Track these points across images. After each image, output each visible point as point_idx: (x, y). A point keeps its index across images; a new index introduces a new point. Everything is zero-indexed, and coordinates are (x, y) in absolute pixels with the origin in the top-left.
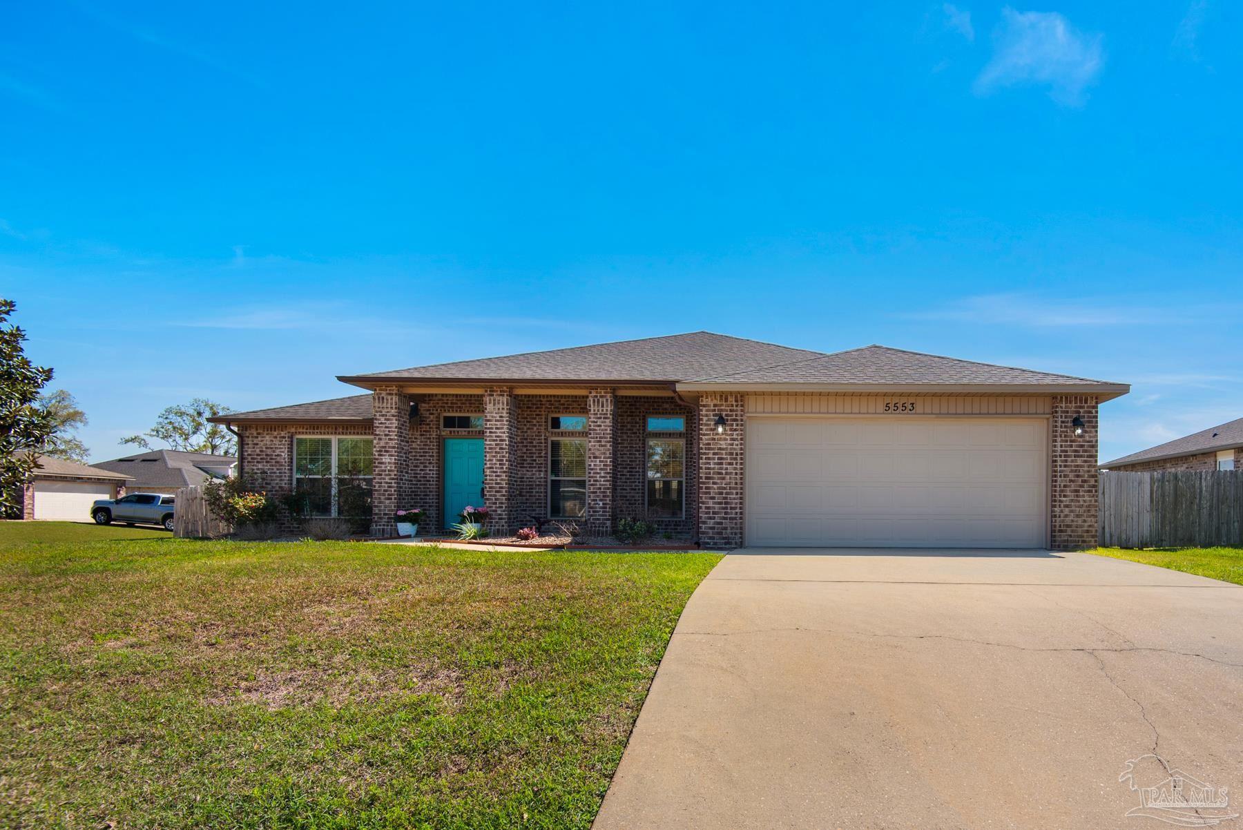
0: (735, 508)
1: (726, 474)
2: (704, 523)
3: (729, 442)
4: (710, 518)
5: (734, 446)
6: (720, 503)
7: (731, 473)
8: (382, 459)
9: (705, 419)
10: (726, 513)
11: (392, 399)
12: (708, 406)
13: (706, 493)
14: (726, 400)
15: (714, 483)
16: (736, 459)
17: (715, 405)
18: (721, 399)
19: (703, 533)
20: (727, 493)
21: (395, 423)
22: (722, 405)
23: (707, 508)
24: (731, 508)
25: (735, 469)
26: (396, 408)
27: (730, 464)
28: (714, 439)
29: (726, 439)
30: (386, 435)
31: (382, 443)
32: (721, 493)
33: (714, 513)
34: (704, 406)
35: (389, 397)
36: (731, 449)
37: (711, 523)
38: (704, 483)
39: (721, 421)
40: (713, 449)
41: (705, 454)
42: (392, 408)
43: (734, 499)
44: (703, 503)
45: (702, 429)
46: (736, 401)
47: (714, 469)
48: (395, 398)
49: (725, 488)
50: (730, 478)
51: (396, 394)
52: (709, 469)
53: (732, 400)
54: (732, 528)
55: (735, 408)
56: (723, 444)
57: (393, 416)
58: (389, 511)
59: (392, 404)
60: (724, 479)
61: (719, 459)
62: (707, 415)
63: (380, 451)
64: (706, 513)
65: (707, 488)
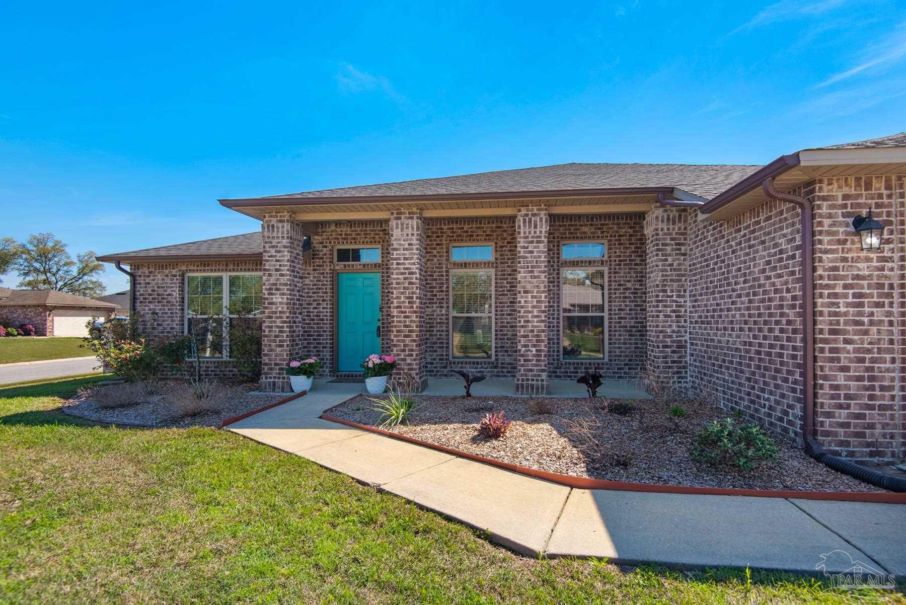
0: (891, 388)
1: (871, 323)
2: (829, 415)
3: (875, 264)
4: (840, 407)
5: (886, 272)
6: (859, 379)
7: (880, 322)
8: (272, 299)
9: (827, 222)
10: (871, 397)
11: (283, 227)
12: (833, 197)
13: (832, 360)
14: (868, 186)
15: (846, 341)
16: (889, 295)
17: (846, 197)
18: (858, 185)
19: (827, 434)
20: (873, 360)
21: (287, 255)
22: (859, 196)
23: (832, 387)
24: (882, 388)
26: (288, 238)
27: (878, 305)
28: (845, 260)
29: (868, 260)
30: (277, 270)
31: (272, 280)
32: (862, 360)
33: (848, 397)
34: (824, 199)
35: (280, 225)
36: (879, 277)
37: (842, 415)
38: (826, 341)
39: (862, 223)
40: (844, 278)
41: (827, 286)
42: (283, 237)
43: (888, 370)
44: (825, 378)
45: (820, 242)
46: (888, 187)
47: (846, 314)
48: (287, 226)
49: (869, 351)
50: (879, 332)
51: (288, 221)
53: (878, 186)
54: (885, 425)
55: (885, 201)
56: (863, 268)
57: (285, 247)
58: (281, 360)
59: (283, 233)
60: (866, 333)
61: (855, 296)
62: (830, 216)
63: (270, 289)
64: (833, 397)
65: (832, 350)
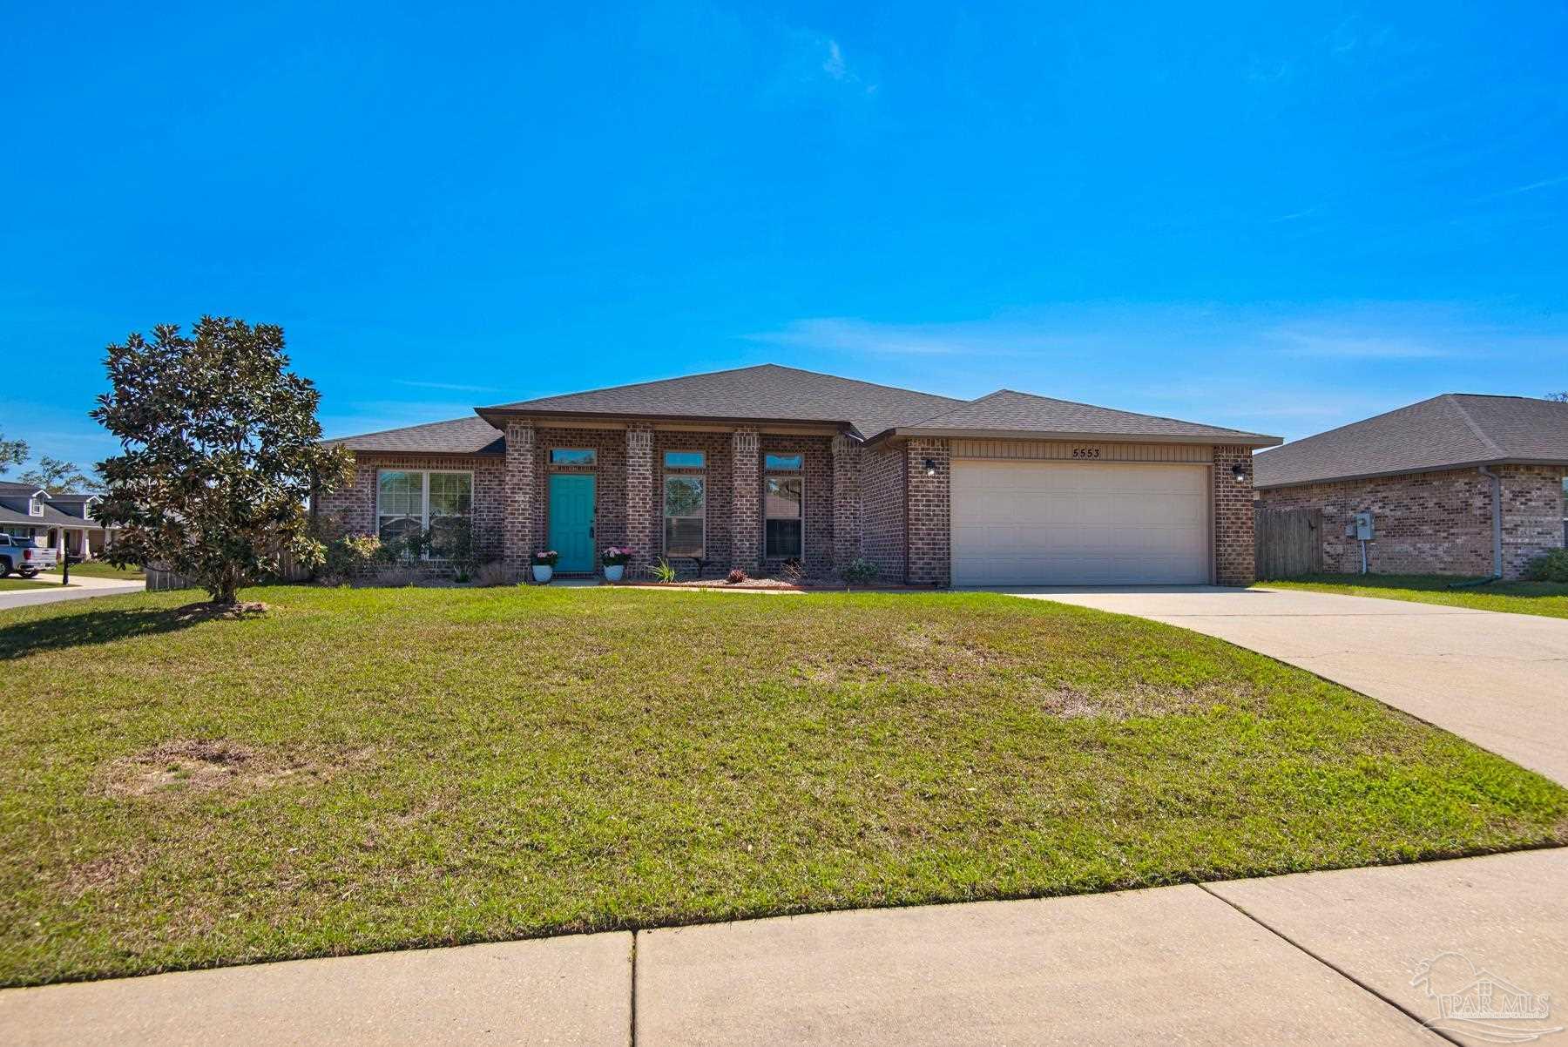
0: (942, 549)
1: (934, 515)
2: (914, 563)
3: (936, 484)
4: (920, 559)
5: (941, 489)
6: (929, 544)
7: (938, 515)
8: (515, 497)
9: (914, 461)
10: (935, 554)
11: (527, 433)
12: (917, 449)
13: (916, 534)
14: (933, 444)
15: (923, 525)
16: (942, 501)
17: (923, 449)
18: (928, 444)
19: (913, 573)
20: (935, 535)
21: (530, 458)
22: (928, 449)
23: (916, 549)
24: (939, 549)
25: (942, 510)
26: (531, 443)
27: (938, 506)
28: (922, 482)
29: (933, 482)
30: (520, 471)
31: (515, 480)
32: (929, 535)
33: (923, 554)
34: (912, 449)
35: (524, 431)
36: (938, 491)
37: (920, 563)
38: (913, 524)
39: (930, 464)
40: (921, 491)
41: (914, 496)
42: (526, 442)
43: (942, 540)
44: (913, 544)
45: (911, 472)
46: (942, 445)
47: (922, 510)
48: (531, 433)
49: (933, 530)
50: (938, 520)
51: (531, 428)
52: (919, 510)
53: (938, 444)
54: (940, 568)
55: (941, 452)
56: (931, 487)
57: (528, 451)
58: (524, 552)
59: (526, 438)
60: (932, 520)
61: (927, 501)
62: (915, 459)
63: (514, 488)
64: (917, 554)
65: (916, 529)
